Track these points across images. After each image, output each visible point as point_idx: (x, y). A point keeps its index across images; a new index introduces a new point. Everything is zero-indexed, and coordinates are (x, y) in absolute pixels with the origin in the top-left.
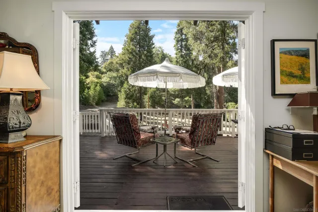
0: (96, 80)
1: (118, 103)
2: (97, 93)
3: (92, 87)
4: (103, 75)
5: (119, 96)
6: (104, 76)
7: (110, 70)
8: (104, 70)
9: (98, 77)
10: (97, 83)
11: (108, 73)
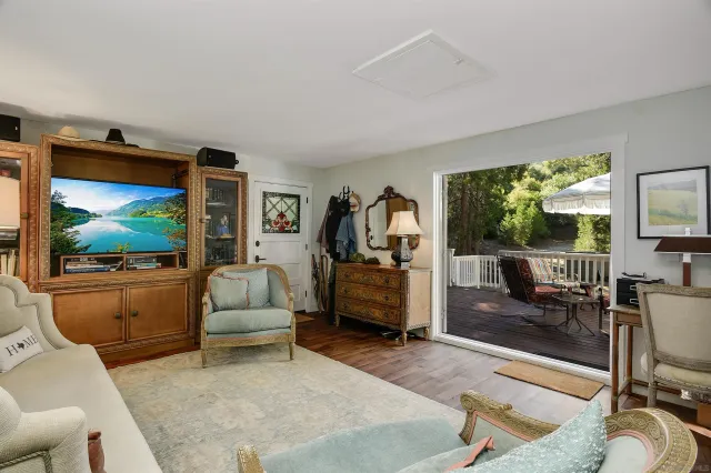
0: (528, 195)
1: (577, 241)
2: (529, 221)
3: (520, 208)
4: (544, 182)
5: (579, 225)
6: (546, 185)
7: (561, 170)
8: (548, 172)
9: (533, 188)
10: (531, 200)
11: (557, 176)
